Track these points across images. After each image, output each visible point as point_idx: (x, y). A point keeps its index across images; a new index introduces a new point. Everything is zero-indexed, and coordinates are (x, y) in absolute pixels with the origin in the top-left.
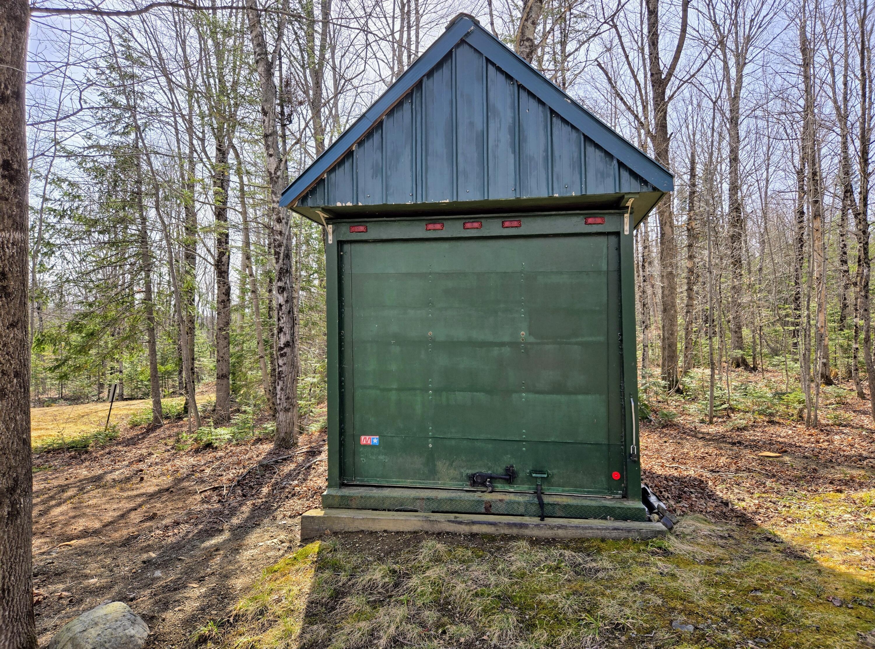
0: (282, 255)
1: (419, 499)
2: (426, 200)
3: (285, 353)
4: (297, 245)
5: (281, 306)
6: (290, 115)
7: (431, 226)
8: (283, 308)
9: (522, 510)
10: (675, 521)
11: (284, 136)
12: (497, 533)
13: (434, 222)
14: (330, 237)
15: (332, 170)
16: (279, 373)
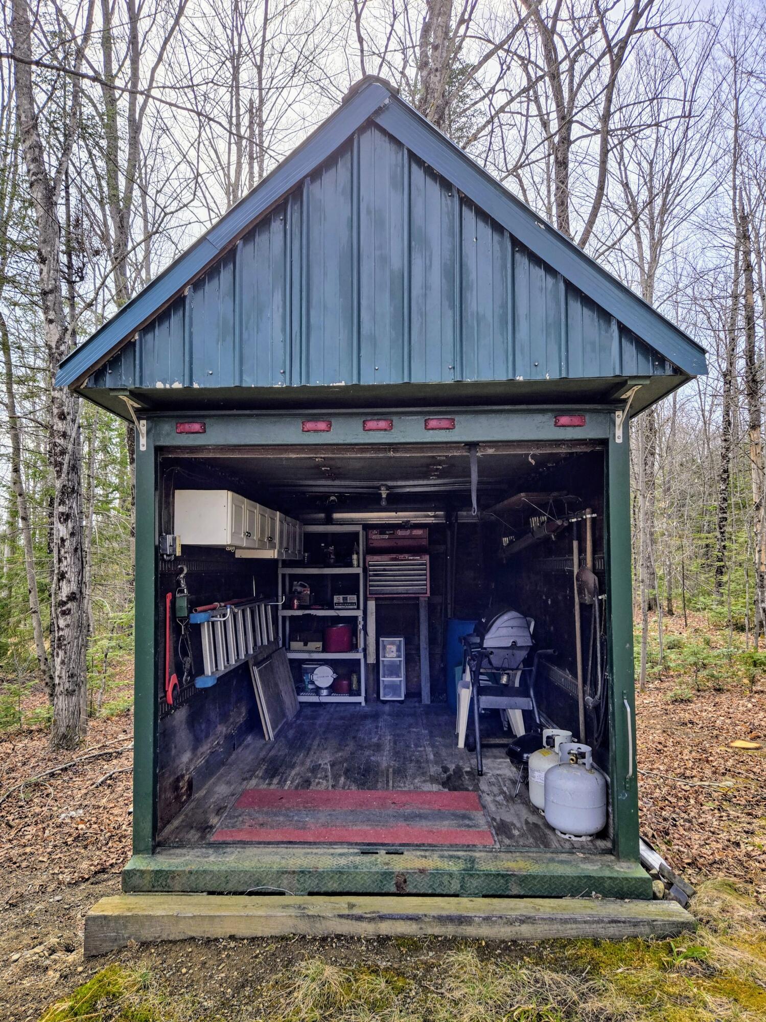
0: (65, 467)
1: (286, 872)
2: (308, 381)
3: (70, 610)
4: (89, 453)
5: (63, 540)
6: (81, 269)
7: (309, 425)
8: (67, 543)
9: (455, 886)
10: (689, 892)
11: (72, 298)
12: (420, 934)
13: (315, 418)
14: (143, 441)
15: (148, 327)
16: (59, 639)
